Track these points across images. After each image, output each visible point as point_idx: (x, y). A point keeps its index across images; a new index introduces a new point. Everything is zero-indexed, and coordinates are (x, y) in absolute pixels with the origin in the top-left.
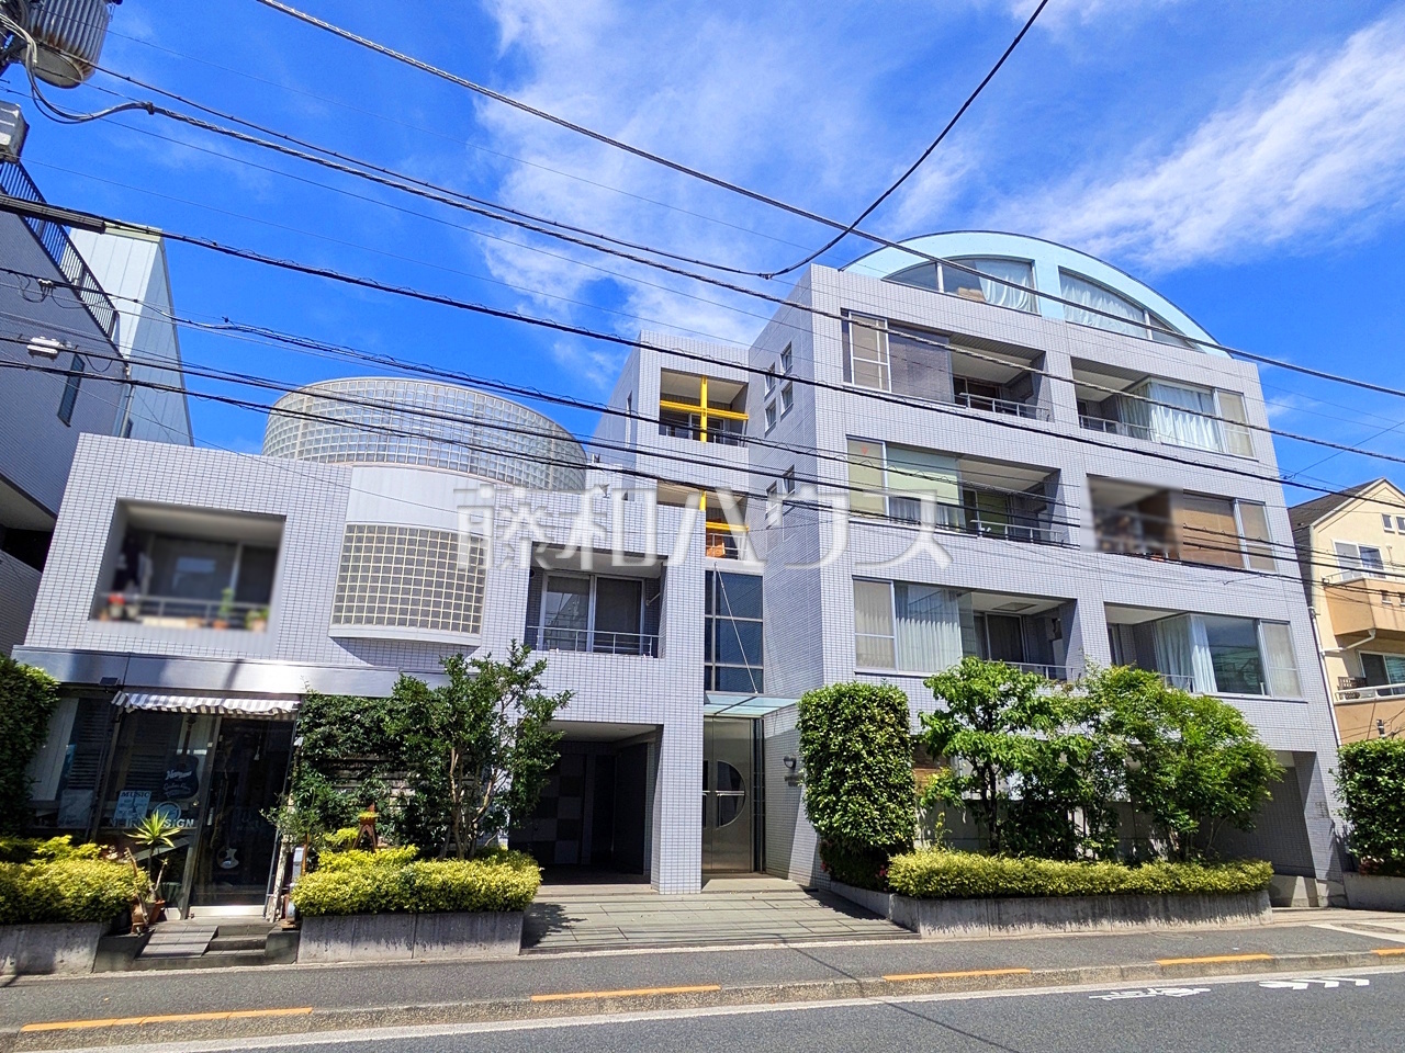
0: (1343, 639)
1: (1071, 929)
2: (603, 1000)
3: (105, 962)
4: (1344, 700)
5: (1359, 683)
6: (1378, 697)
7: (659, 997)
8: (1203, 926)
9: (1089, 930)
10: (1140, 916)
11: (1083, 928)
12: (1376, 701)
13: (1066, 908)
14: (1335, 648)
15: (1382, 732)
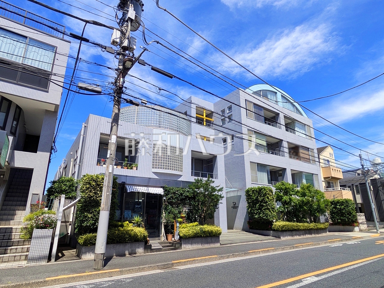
0: (325, 178)
1: (302, 237)
2: (259, 251)
3: (146, 251)
4: (325, 191)
5: (327, 187)
6: (332, 190)
7: (267, 250)
8: (320, 235)
9: (305, 237)
10: (311, 234)
11: (304, 236)
12: (332, 191)
13: (301, 233)
14: (324, 180)
15: (334, 197)
